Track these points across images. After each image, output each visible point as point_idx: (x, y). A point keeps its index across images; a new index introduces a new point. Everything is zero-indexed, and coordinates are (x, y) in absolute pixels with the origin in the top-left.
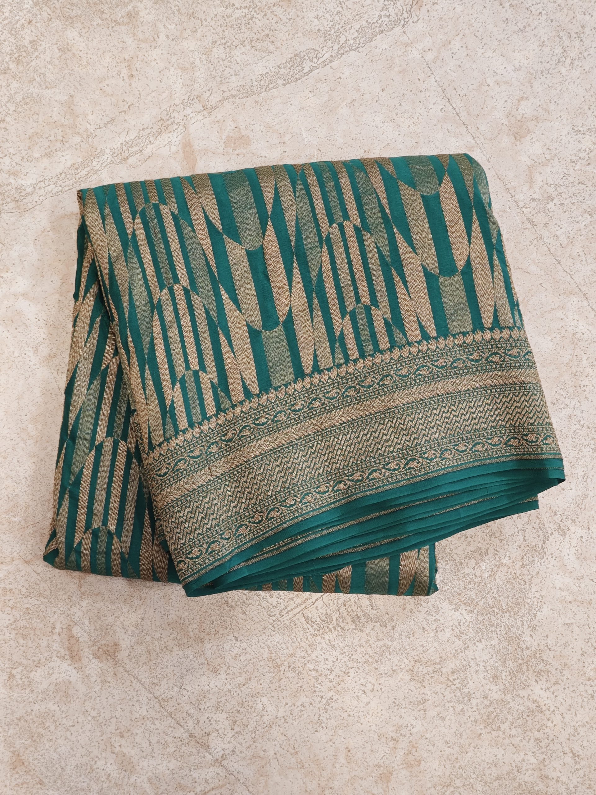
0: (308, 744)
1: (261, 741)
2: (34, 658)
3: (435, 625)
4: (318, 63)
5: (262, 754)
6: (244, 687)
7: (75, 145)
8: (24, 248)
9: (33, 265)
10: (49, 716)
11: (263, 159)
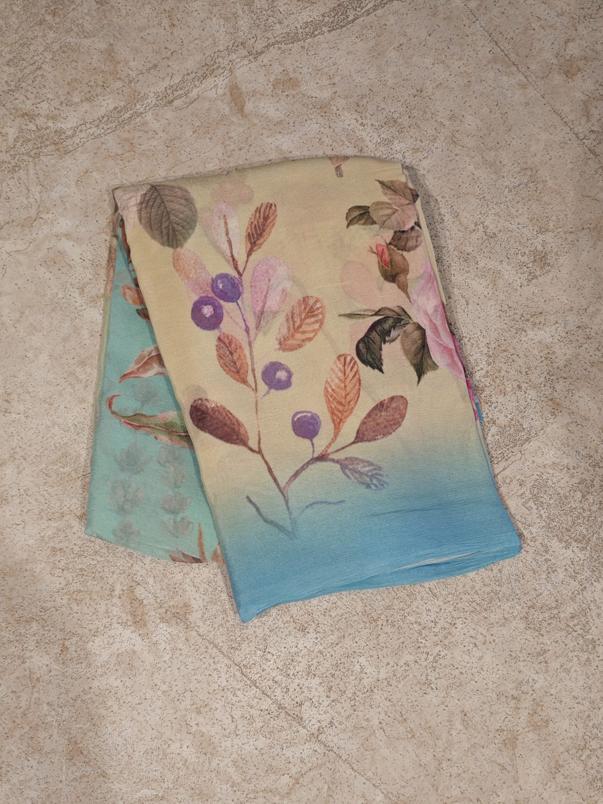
0: (417, 708)
1: (362, 708)
2: (90, 626)
3: (546, 565)
4: (363, 11)
5: (364, 724)
6: (338, 647)
7: (117, 89)
8: (66, 189)
9: (76, 205)
10: (111, 694)
11: (314, 99)
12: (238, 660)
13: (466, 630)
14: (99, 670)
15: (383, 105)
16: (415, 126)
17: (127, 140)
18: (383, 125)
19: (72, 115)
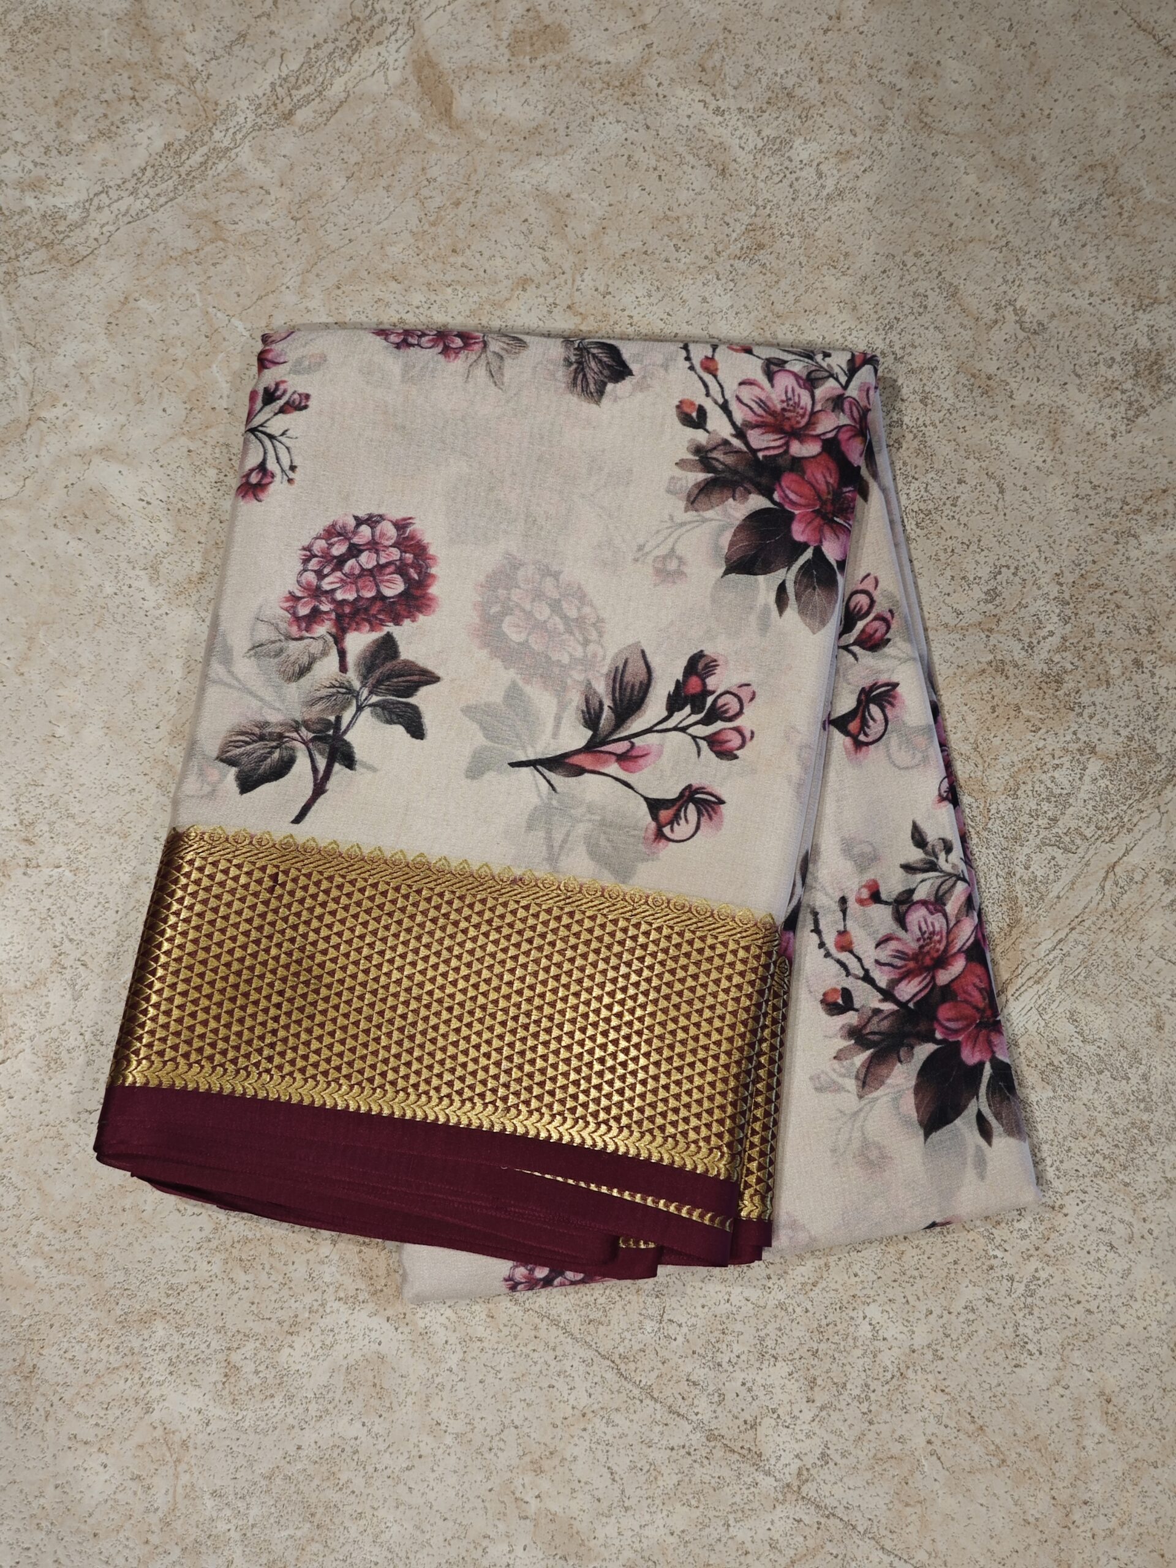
0: (1005, 1401)
1: (885, 1416)
5: (896, 1449)
6: (817, 1290)
7: (166, 102)
8: (85, 346)
9: (113, 380)
10: (344, 1455)
11: (604, 67)
12: (606, 1346)
13: (1087, 1218)
14: (313, 1407)
15: (758, 61)
16: (836, 101)
17: (203, 215)
18: (765, 106)
19: (75, 175)
